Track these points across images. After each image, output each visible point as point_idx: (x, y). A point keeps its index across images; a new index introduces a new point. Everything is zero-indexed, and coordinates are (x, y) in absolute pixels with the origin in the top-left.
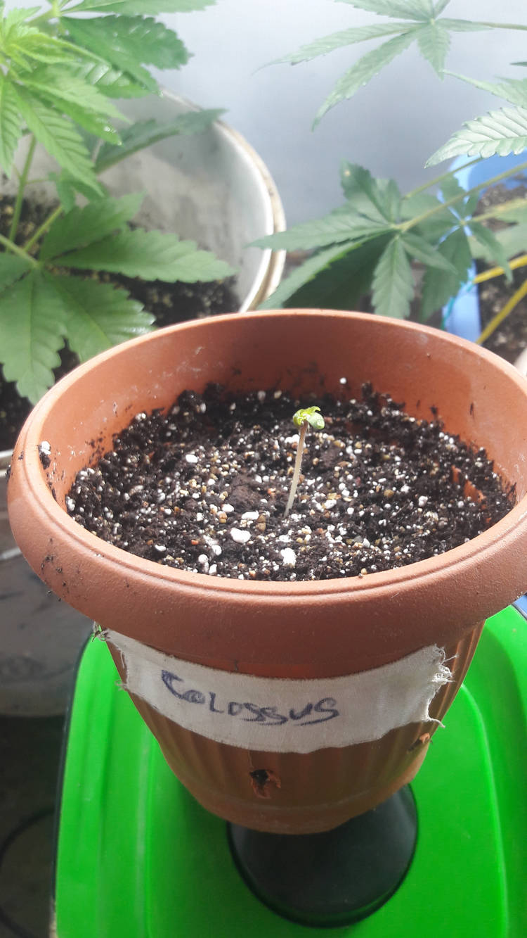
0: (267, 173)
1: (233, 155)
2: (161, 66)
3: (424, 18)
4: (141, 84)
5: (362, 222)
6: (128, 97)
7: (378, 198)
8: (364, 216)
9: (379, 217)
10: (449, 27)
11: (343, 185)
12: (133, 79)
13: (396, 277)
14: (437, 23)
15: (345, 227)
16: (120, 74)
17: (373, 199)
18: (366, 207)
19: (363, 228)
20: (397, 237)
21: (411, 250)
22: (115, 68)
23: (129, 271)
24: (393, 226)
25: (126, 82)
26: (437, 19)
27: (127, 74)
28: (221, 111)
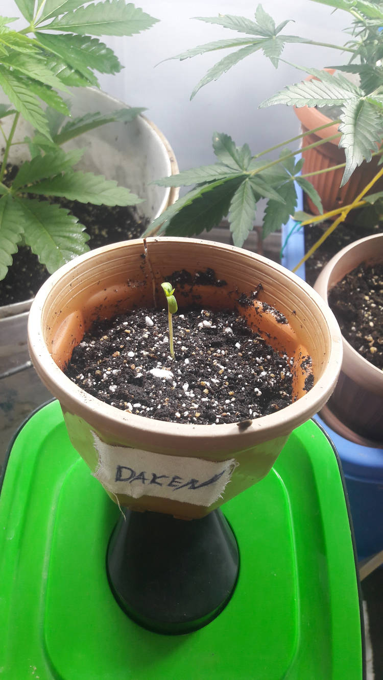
0: (170, 148)
1: (150, 137)
2: (102, 71)
3: (269, 36)
4: (87, 79)
5: (225, 170)
6: (77, 86)
7: (236, 155)
8: (227, 166)
9: (236, 167)
10: (284, 40)
11: (214, 146)
12: (82, 76)
13: (245, 204)
14: (277, 38)
15: (213, 173)
16: (73, 71)
17: (233, 155)
18: (228, 160)
19: (226, 173)
20: (247, 179)
21: (254, 187)
22: (70, 67)
23: (71, 197)
24: (245, 173)
25: (77, 77)
26: (277, 35)
27: (77, 72)
28: (143, 109)
